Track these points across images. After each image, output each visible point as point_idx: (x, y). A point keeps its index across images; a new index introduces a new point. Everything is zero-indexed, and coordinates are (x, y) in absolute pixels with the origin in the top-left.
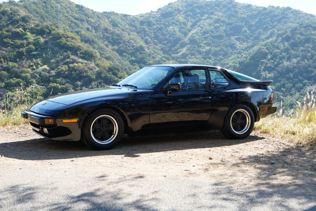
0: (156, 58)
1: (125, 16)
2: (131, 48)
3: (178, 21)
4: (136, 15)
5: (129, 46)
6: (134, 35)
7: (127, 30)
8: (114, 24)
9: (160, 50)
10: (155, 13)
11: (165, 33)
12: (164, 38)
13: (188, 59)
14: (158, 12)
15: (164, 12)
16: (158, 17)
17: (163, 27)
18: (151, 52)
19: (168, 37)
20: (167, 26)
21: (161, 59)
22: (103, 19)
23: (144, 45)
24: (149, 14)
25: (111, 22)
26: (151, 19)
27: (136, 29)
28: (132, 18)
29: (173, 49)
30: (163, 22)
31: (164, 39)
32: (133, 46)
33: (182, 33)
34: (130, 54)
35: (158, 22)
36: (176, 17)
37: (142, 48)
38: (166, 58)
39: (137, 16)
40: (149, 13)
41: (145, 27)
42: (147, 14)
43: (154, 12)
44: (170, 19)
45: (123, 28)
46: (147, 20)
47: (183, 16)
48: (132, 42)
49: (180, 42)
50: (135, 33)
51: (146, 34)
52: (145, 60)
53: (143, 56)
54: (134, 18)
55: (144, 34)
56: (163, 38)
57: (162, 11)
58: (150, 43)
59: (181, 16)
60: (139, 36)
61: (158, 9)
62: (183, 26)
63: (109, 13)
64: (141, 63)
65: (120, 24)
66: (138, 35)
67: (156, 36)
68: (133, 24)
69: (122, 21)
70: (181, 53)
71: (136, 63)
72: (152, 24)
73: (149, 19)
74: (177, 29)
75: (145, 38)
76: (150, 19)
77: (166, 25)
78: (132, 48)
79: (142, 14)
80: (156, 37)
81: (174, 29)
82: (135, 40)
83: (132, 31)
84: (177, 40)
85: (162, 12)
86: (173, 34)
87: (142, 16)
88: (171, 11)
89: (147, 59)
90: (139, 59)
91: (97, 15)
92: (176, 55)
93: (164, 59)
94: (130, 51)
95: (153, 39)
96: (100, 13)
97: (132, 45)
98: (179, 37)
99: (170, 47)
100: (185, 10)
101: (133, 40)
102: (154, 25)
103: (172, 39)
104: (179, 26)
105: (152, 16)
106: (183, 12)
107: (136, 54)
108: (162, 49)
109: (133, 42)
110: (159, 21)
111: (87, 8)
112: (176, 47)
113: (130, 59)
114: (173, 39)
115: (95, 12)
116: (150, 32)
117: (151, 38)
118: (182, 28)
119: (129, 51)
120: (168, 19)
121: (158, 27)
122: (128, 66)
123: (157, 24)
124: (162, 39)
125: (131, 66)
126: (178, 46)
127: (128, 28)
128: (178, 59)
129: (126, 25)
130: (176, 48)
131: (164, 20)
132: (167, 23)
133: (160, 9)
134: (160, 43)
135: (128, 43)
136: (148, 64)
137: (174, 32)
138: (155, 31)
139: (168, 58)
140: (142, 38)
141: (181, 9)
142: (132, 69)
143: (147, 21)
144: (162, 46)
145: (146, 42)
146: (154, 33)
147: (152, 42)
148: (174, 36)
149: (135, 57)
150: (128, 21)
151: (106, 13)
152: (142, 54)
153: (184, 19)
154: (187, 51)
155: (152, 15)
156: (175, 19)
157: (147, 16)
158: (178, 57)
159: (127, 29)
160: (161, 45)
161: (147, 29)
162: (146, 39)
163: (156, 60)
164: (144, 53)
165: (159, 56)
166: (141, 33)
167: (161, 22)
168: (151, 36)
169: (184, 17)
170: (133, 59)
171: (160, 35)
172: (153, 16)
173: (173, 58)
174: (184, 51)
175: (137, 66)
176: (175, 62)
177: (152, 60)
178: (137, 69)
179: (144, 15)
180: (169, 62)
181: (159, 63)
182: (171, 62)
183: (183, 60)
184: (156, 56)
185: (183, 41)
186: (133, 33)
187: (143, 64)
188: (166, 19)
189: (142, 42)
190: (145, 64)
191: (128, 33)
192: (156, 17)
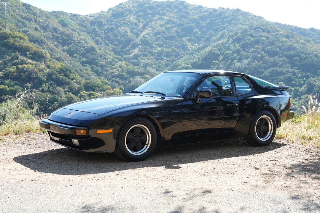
0: (108, 59)
1: (75, 15)
2: (82, 48)
3: (129, 22)
4: (87, 15)
5: (79, 47)
6: (84, 36)
7: (77, 30)
8: (63, 23)
9: (112, 51)
10: (105, 13)
11: (116, 33)
13: (140, 60)
14: (108, 12)
15: (115, 12)
16: (108, 17)
17: (115, 28)
18: (102, 53)
19: (119, 38)
20: (118, 27)
21: (113, 60)
22: (51, 19)
23: (95, 45)
24: (100, 14)
25: (60, 21)
26: (101, 20)
27: (87, 29)
28: (82, 18)
29: (125, 50)
30: (114, 22)
31: (115, 39)
32: (84, 47)
33: (134, 34)
34: (81, 55)
35: (109, 22)
36: (127, 17)
37: (93, 49)
38: (118, 59)
39: (88, 16)
40: (99, 13)
41: (96, 27)
42: (97, 14)
43: (104, 12)
44: (121, 19)
45: (73, 28)
47: (134, 16)
48: (83, 43)
49: (132, 43)
50: (85, 34)
51: (97, 35)
52: (96, 60)
53: (94, 57)
54: (84, 18)
55: (95, 34)
56: (114, 39)
57: (113, 11)
58: (101, 43)
59: (132, 16)
60: (90, 36)
61: (109, 9)
62: (134, 26)
63: (57, 12)
64: (92, 64)
65: (70, 24)
66: (88, 35)
67: (107, 36)
68: (83, 24)
69: (72, 21)
70: (133, 54)
71: (87, 64)
72: (103, 25)
73: (99, 19)
74: (128, 30)
75: (96, 39)
76: (100, 19)
77: (118, 25)
78: (83, 49)
79: (93, 14)
80: (107, 38)
81: (125, 29)
82: (85, 41)
83: (82, 32)
84: (129, 41)
85: (113, 12)
86: (124, 35)
87: (92, 16)
88: (122, 12)
89: (99, 60)
90: (90, 60)
91: (45, 15)
92: (128, 56)
93: (116, 60)
94: (81, 52)
95: (104, 39)
96: (48, 12)
98: (130, 38)
99: (122, 48)
100: (136, 11)
101: (83, 41)
102: (105, 25)
103: (124, 39)
104: (131, 26)
105: (103, 16)
106: (134, 12)
107: (88, 54)
108: (114, 50)
109: (84, 43)
110: (110, 21)
111: (34, 7)
112: (128, 48)
113: (80, 60)
115: (43, 11)
116: (100, 32)
117: (102, 39)
118: (133, 28)
119: (79, 52)
120: (119, 19)
121: (108, 27)
122: (80, 67)
123: (108, 24)
124: (114, 40)
125: (82, 67)
126: (130, 47)
127: (78, 28)
128: (130, 60)
129: (76, 25)
130: (128, 49)
131: (115, 20)
133: (110, 9)
134: (111, 43)
135: (79, 43)
136: (100, 65)
137: (125, 33)
138: (106, 31)
139: (121, 59)
140: (93, 39)
141: (132, 9)
142: (83, 70)
143: (97, 21)
144: (113, 47)
145: (97, 43)
146: (105, 33)
147: (103, 42)
148: (126, 36)
149: (86, 58)
150: (78, 21)
151: (54, 12)
152: (94, 55)
153: (136, 19)
154: (140, 52)
155: (103, 15)
156: (126, 19)
157: (98, 17)
158: (130, 58)
159: (77, 29)
160: (113, 46)
161: (98, 30)
162: (97, 39)
163: (107, 61)
164: (95, 54)
165: (111, 57)
166: (92, 34)
168: (102, 36)
169: (135, 18)
170: (84, 59)
171: (111, 35)
173: (125, 59)
174: (136, 52)
175: (88, 67)
176: (127, 63)
177: (104, 61)
178: (89, 71)
179: (94, 15)
180: (121, 63)
181: (111, 64)
182: (123, 63)
183: (135, 61)
184: (107, 57)
185: (135, 42)
186: (83, 33)
187: (95, 65)
188: (117, 19)
189: (92, 42)
190: (97, 65)
191: (78, 33)
192: (107, 17)
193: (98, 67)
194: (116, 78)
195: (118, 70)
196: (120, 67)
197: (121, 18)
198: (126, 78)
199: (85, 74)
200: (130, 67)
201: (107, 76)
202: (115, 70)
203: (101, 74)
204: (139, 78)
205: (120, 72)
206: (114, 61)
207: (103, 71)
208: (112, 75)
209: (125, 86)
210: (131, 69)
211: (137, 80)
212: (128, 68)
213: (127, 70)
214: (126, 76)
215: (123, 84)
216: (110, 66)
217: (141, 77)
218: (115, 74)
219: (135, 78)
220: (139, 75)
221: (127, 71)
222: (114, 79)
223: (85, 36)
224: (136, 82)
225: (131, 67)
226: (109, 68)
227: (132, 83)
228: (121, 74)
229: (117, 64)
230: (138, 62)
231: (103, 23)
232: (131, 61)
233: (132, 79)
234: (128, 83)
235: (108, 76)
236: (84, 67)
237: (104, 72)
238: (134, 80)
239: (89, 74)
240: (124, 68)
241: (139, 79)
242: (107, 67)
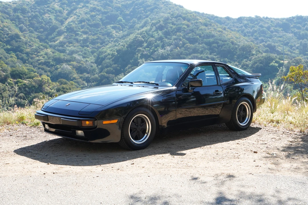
0: (33, 46)
2: (6, 36)
3: (53, 9)
4: (9, 2)
5: (3, 34)
7: (0, 17)
9: (37, 38)
11: (41, 21)
12: (40, 26)
13: (66, 47)
16: (32, 4)
17: (39, 15)
18: (27, 40)
19: (44, 25)
20: (42, 14)
21: (38, 47)
23: (19, 32)
24: (23, 1)
27: (10, 16)
29: (50, 37)
30: (38, 10)
31: (40, 27)
32: (8, 34)
33: (59, 21)
34: (4, 43)
35: (33, 10)
36: (51, 5)
37: (17, 36)
38: (44, 46)
39: (10, 2)
41: (19, 14)
42: (20, 1)
44: (45, 6)
46: (21, 8)
47: (58, 4)
48: (6, 30)
49: (57, 30)
50: (9, 21)
51: (20, 21)
52: (21, 48)
53: (19, 44)
54: (6, 4)
56: (39, 26)
58: (25, 30)
59: (56, 3)
60: (13, 23)
62: (59, 14)
64: (17, 52)
66: (12, 22)
67: (31, 23)
68: (6, 11)
70: (58, 41)
71: (12, 52)
72: (26, 12)
73: (22, 6)
74: (53, 17)
75: (20, 26)
76: (24, 6)
77: (42, 12)
78: (7, 36)
80: (32, 25)
81: (49, 17)
82: (9, 28)
83: (5, 19)
84: (54, 29)
86: (49, 22)
87: (14, 3)
89: (24, 47)
90: (15, 47)
92: (53, 43)
93: (42, 47)
94: (5, 39)
95: (28, 27)
97: (7, 33)
98: (55, 26)
99: (47, 36)
101: (7, 28)
102: (28, 12)
103: (48, 27)
104: (55, 14)
105: (26, 3)
107: (12, 42)
108: (38, 37)
109: (8, 30)
112: (53, 35)
113: (5, 48)
114: (50, 27)
116: (24, 20)
117: (26, 26)
118: (58, 16)
119: (3, 39)
120: (43, 6)
121: (32, 15)
122: (4, 55)
123: (32, 11)
124: (38, 27)
125: (6, 54)
126: (55, 35)
127: (1, 15)
128: (55, 47)
131: (39, 8)
132: (42, 11)
134: (36, 30)
135: (2, 30)
136: (25, 52)
137: (50, 20)
138: (30, 18)
139: (46, 46)
140: (17, 26)
142: (8, 57)
143: (21, 9)
144: (38, 34)
145: (21, 30)
146: (29, 21)
147: (28, 30)
148: (51, 24)
149: (10, 45)
150: (1, 8)
152: (19, 43)
153: (60, 7)
154: (65, 39)
156: (51, 7)
157: (21, 4)
158: (56, 45)
160: (37, 33)
161: (21, 17)
162: (21, 27)
163: (33, 48)
164: (20, 41)
165: (36, 44)
166: (15, 21)
167: (35, 9)
168: (26, 24)
169: (59, 5)
170: (9, 47)
171: (35, 22)
172: (27, 3)
173: (51, 46)
174: (61, 39)
175: (13, 55)
176: (53, 50)
177: (29, 49)
178: (14, 58)
179: (17, 2)
180: (47, 51)
181: (37, 51)
182: (49, 51)
183: (61, 48)
184: (33, 45)
185: (60, 29)
186: (7, 20)
187: (20, 52)
188: (41, 7)
189: (16, 29)
190: (22, 53)
191: (1, 20)
192: (30, 4)
193: (23, 54)
194: (42, 65)
195: (44, 57)
196: (46, 54)
197: (45, 5)
198: (52, 65)
199: (11, 61)
200: (56, 54)
201: (33, 63)
202: (41, 58)
203: (27, 62)
204: (66, 65)
205: (46, 59)
206: (40, 49)
207: (28, 59)
208: (38, 63)
209: (51, 73)
210: (58, 56)
211: (64, 67)
212: (54, 56)
213: (53, 57)
214: (53, 63)
215: (50, 71)
216: (36, 53)
217: (68, 64)
218: (41, 61)
219: (62, 65)
220: (65, 62)
221: (53, 58)
222: (40, 66)
223: (9, 23)
224: (62, 69)
225: (57, 54)
226: (35, 56)
227: (59, 70)
228: (47, 61)
229: (43, 52)
230: (64, 50)
231: (26, 10)
232: (56, 48)
233: (59, 66)
234: (55, 70)
235: (34, 63)
236: (8, 54)
237: (30, 60)
238: (60, 67)
239: (15, 61)
240: (50, 55)
241: (65, 66)
242: (32, 54)
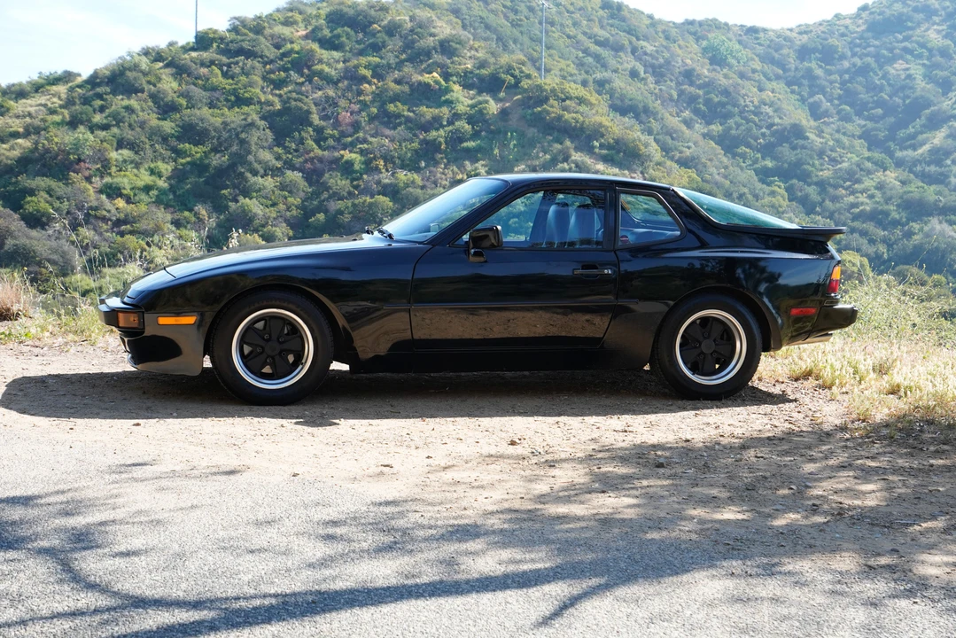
0: (843, 161)
1: (753, 31)
2: (764, 130)
3: (923, 45)
4: (788, 29)
5: (756, 125)
6: (777, 92)
7: (756, 75)
8: (714, 56)
9: (860, 138)
10: (848, 22)
11: (878, 82)
12: (875, 98)
13: (949, 166)
14: (858, 16)
15: (878, 17)
16: (856, 32)
17: (874, 65)
18: (826, 143)
19: (886, 97)
20: (883, 61)
21: (858, 165)
22: (681, 42)
23: (808, 121)
24: (830, 25)
25: (705, 50)
26: (833, 41)
27: (785, 70)
28: (774, 38)
29: (902, 134)
30: (872, 49)
31: (874, 102)
32: (770, 126)
33: (937, 83)
34: (758, 151)
35: (858, 49)
36: (918, 31)
37: (797, 132)
38: (876, 163)
39: (791, 30)
40: (828, 21)
41: (813, 65)
42: (820, 24)
43: (845, 18)
44: (895, 38)
45: (742, 68)
46: (821, 44)
47: (940, 28)
48: (767, 114)
49: (927, 111)
50: (780, 86)
51: (815, 87)
52: (805, 167)
53: (800, 156)
54: (779, 36)
55: (810, 87)
56: (871, 100)
57: (872, 13)
58: (826, 114)
59: (935, 27)
60: (793, 92)
61: (860, 9)
62: (939, 59)
63: (701, 24)
64: (791, 178)
65: (734, 57)
66: (789, 90)
67: (847, 91)
68: (776, 56)
69: (741, 47)
70: (927, 147)
71: (776, 178)
72: (837, 56)
73: (826, 39)
74: (917, 70)
75: (811, 100)
76: (830, 40)
77: (884, 56)
78: (768, 132)
79: (807, 26)
80: (848, 97)
81: (907, 69)
82: (776, 106)
83: (769, 79)
84: (916, 107)
85: (872, 16)
86: (904, 87)
87: (804, 30)
88: (901, 14)
89: (813, 165)
90: (786, 165)
91: (664, 32)
92: (909, 153)
93: (869, 165)
94: (761, 140)
95: (836, 102)
96: (674, 23)
97: (767, 122)
98: (922, 97)
99: (893, 130)
100: (950, 9)
101: (770, 107)
102: (843, 57)
103: (900, 101)
104: (928, 59)
105: (838, 30)
106: (941, 15)
107: (780, 148)
108: (865, 135)
109: (771, 114)
110: (859, 46)
111: (635, 9)
112: (913, 127)
113: (757, 166)
114: (904, 101)
115: (660, 22)
116: (828, 81)
117: (830, 101)
118: (937, 66)
119: (756, 141)
120: (891, 37)
121: (854, 65)
122: (752, 187)
123: (854, 55)
124: (868, 103)
125: (759, 186)
126: (918, 126)
127: (759, 68)
128: (916, 166)
129: (753, 59)
130: (913, 130)
131: (877, 43)
132: (885, 52)
133: (864, 8)
134: (859, 114)
135: (756, 114)
136: (815, 179)
137: (908, 81)
138: (847, 76)
139: (883, 163)
140: (803, 100)
141: (937, 6)
142: (761, 194)
143: (820, 47)
144: (865, 126)
145: (815, 113)
146: (843, 83)
147: (835, 112)
148: (908, 92)
149: (774, 158)
150: (761, 48)
151: (691, 23)
152: (799, 151)
153: (945, 37)
154: (950, 141)
155: (839, 26)
156: (914, 39)
157: (823, 32)
158: (918, 160)
159: (754, 71)
160: (863, 123)
161: (819, 72)
162: (815, 102)
163: (840, 169)
164: (803, 147)
165: (852, 155)
166: (800, 85)
167: (865, 48)
168: (832, 93)
169: (944, 33)
170: (769, 163)
171: (860, 88)
172: (843, 29)
173: (899, 164)
174: (936, 141)
175: (780, 188)
176: (905, 175)
177: (828, 169)
178: (779, 197)
179: (811, 28)
180: (885, 176)
181: (851, 177)
182: (891, 177)
183: (933, 169)
184: (841, 157)
185: (936, 108)
186: (774, 84)
187: (799, 180)
188: (884, 39)
189: (799, 111)
190: (805, 182)
191: (757, 84)
192: (852, 33)
193: (809, 185)
194: (863, 223)
195: (871, 197)
196: (881, 187)
197: (897, 34)
198: (896, 223)
199: (769, 206)
200: (912, 188)
201: (836, 215)
202: (862, 198)
203: (818, 209)
204: (940, 222)
205: (878, 203)
206: (861, 170)
207: (824, 201)
208: (852, 214)
209: (890, 246)
210: (916, 195)
211: (933, 229)
212: (905, 192)
213: (901, 198)
214: (897, 217)
215: (884, 241)
216: (848, 183)
217: (946, 221)
218: (861, 208)
219: (926, 223)
220: (939, 215)
221: (899, 201)
222: (856, 224)
223: (780, 93)
224: (927, 235)
225: (916, 189)
226: (844, 192)
227: (915, 237)
228: (880, 208)
229: (872, 179)
230: (942, 174)
231: (836, 52)
232: (919, 168)
233: (916, 226)
234: (902, 239)
235: (840, 213)
236: (765, 186)
237: (828, 203)
238: (921, 230)
239: (780, 206)
240: (891, 189)
241: (938, 227)
242: (836, 187)
